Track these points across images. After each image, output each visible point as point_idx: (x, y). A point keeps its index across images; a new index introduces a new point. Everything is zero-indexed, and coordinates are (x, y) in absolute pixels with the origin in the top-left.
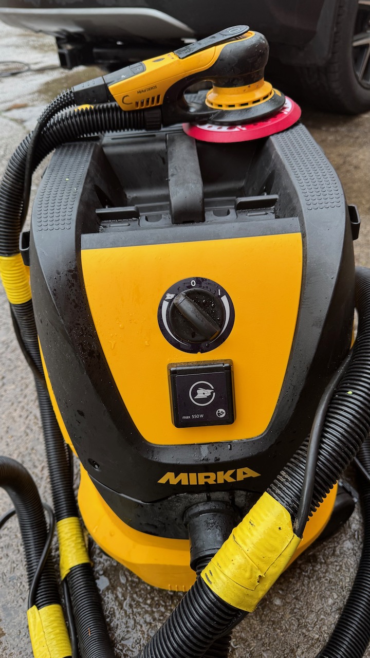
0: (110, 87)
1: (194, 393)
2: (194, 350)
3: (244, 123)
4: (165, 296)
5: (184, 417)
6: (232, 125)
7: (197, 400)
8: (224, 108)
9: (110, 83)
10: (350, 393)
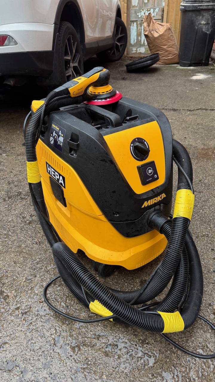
0: (69, 89)
1: (148, 172)
2: (142, 160)
3: (109, 98)
4: (131, 145)
5: (147, 180)
6: (105, 99)
7: (149, 174)
8: (101, 94)
9: (69, 87)
10: (183, 160)
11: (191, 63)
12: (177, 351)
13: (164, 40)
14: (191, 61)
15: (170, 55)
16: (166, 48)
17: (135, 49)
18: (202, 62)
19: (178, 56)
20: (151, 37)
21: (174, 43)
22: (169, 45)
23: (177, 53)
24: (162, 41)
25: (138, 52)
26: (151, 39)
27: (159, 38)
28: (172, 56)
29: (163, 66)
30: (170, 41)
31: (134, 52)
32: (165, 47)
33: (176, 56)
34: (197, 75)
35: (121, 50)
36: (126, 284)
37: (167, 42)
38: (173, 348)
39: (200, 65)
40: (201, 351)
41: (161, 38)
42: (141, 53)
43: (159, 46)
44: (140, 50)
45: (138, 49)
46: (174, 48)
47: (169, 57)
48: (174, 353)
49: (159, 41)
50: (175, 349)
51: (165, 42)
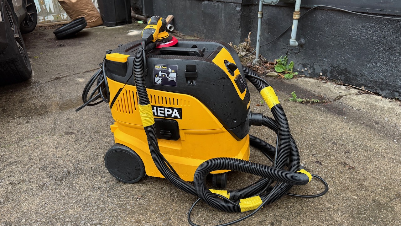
11: (117, 23)
12: (309, 200)
13: (83, 5)
14: (116, 21)
15: (93, 18)
16: (88, 12)
17: (43, 18)
18: (127, 21)
19: (100, 18)
20: (69, 3)
21: (93, 6)
22: (90, 9)
23: (99, 15)
24: (82, 6)
25: (46, 21)
26: (69, 5)
27: (78, 3)
28: (95, 19)
29: (89, 29)
30: (89, 5)
31: (42, 21)
32: (86, 11)
33: (99, 18)
34: (130, 32)
35: (32, 19)
36: (242, 184)
37: (87, 6)
38: (306, 200)
39: (125, 23)
40: (318, 192)
41: (80, 3)
42: (50, 21)
43: (80, 11)
44: (48, 18)
45: (46, 18)
46: (95, 11)
47: (93, 20)
48: (309, 202)
49: (78, 6)
50: (307, 200)
51: (85, 6)
